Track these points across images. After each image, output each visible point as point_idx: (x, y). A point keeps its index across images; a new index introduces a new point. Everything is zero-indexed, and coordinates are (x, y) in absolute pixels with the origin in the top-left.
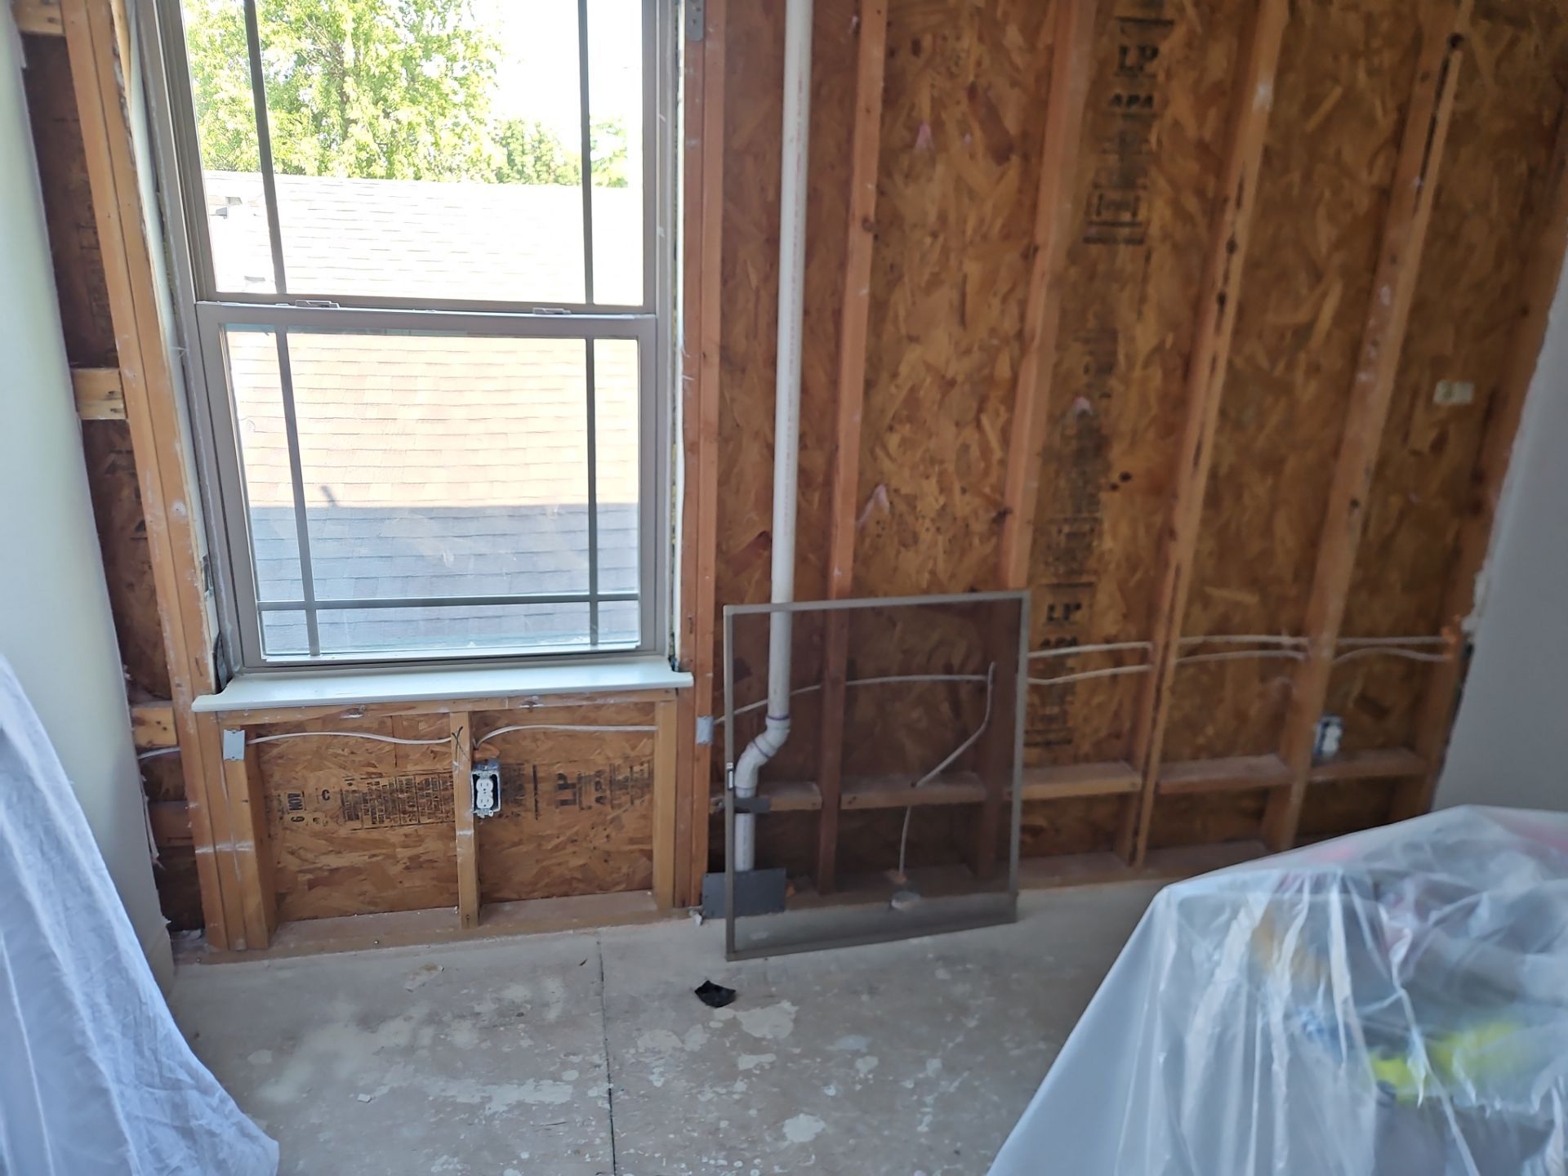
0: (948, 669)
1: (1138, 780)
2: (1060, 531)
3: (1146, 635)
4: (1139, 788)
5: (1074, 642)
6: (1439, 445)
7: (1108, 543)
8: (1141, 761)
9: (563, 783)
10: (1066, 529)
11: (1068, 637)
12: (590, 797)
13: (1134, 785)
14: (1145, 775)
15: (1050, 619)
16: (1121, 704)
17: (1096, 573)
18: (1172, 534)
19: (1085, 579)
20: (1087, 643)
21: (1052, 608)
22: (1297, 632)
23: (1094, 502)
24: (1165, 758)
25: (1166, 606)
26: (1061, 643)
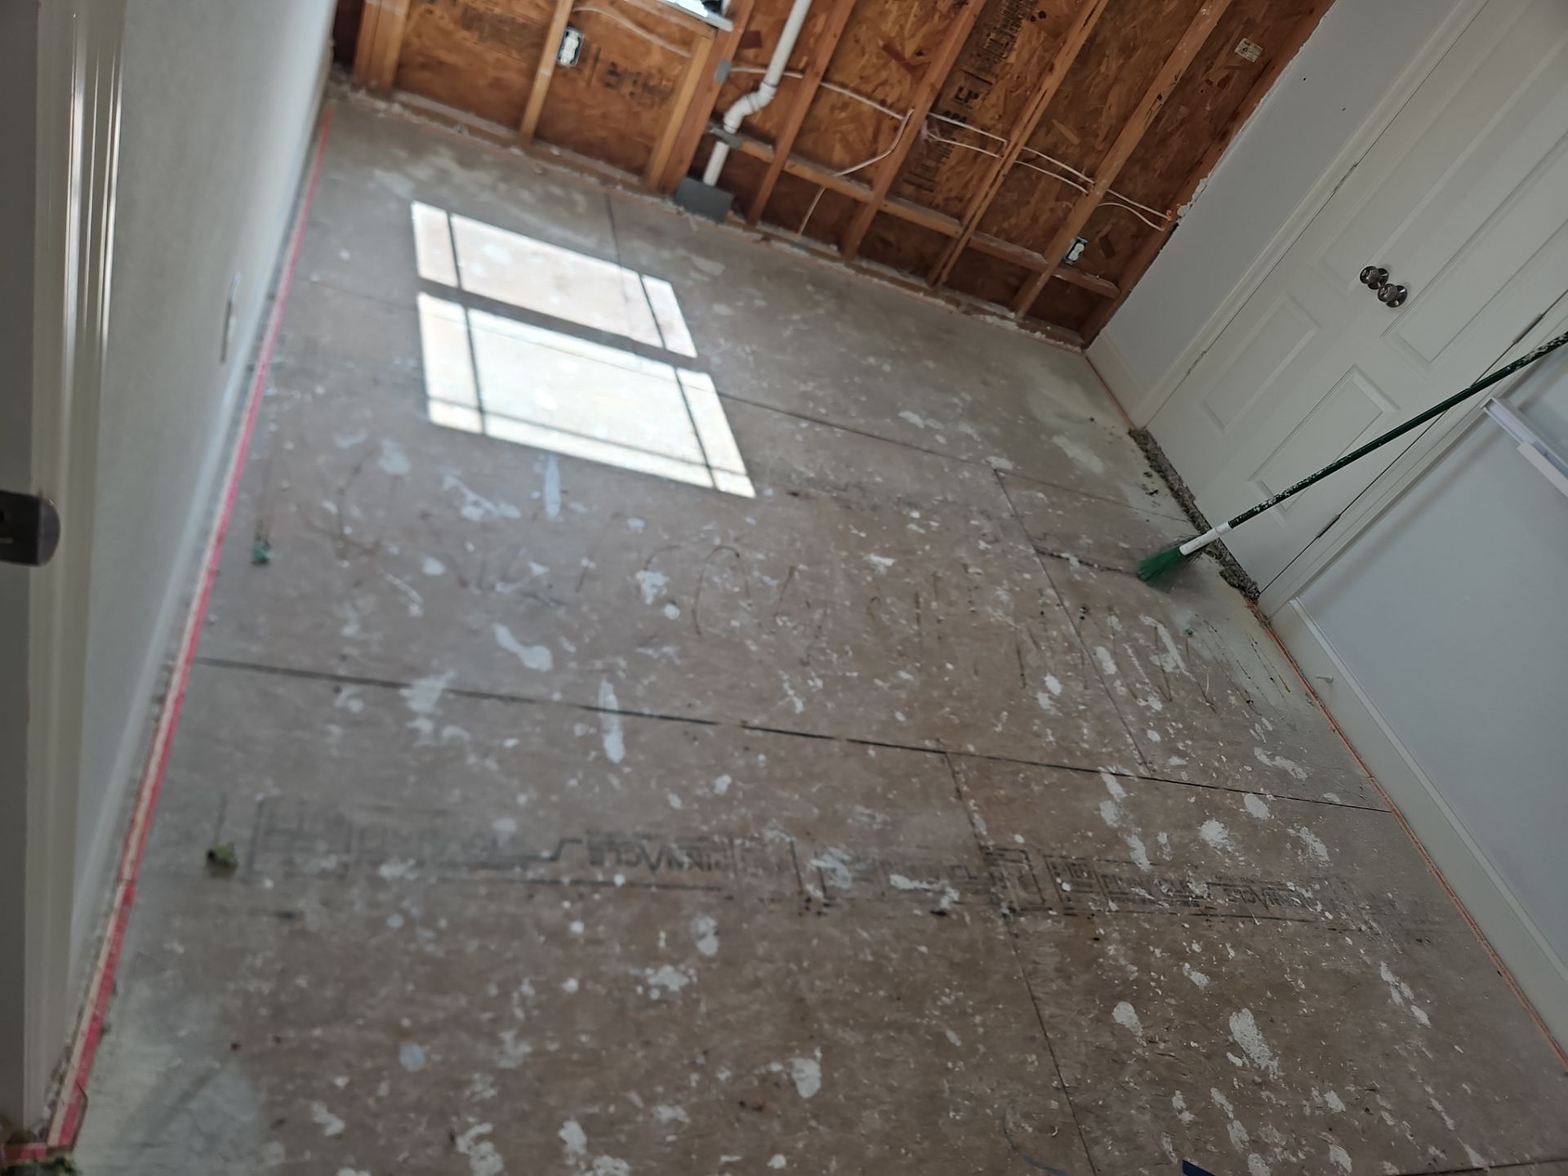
0: (883, 103)
1: (961, 230)
2: (989, 35)
3: (1006, 134)
4: (958, 237)
5: (963, 120)
6: (1224, 82)
7: (1012, 59)
8: (966, 221)
9: (613, 70)
10: (993, 36)
11: (962, 115)
12: (627, 88)
13: (957, 232)
14: (967, 228)
15: (957, 97)
16: (972, 178)
17: (997, 77)
18: (1052, 69)
19: (989, 78)
20: (971, 124)
21: (961, 89)
22: (1091, 175)
23: (1017, 23)
24: (979, 227)
25: (1025, 120)
26: (955, 117)
